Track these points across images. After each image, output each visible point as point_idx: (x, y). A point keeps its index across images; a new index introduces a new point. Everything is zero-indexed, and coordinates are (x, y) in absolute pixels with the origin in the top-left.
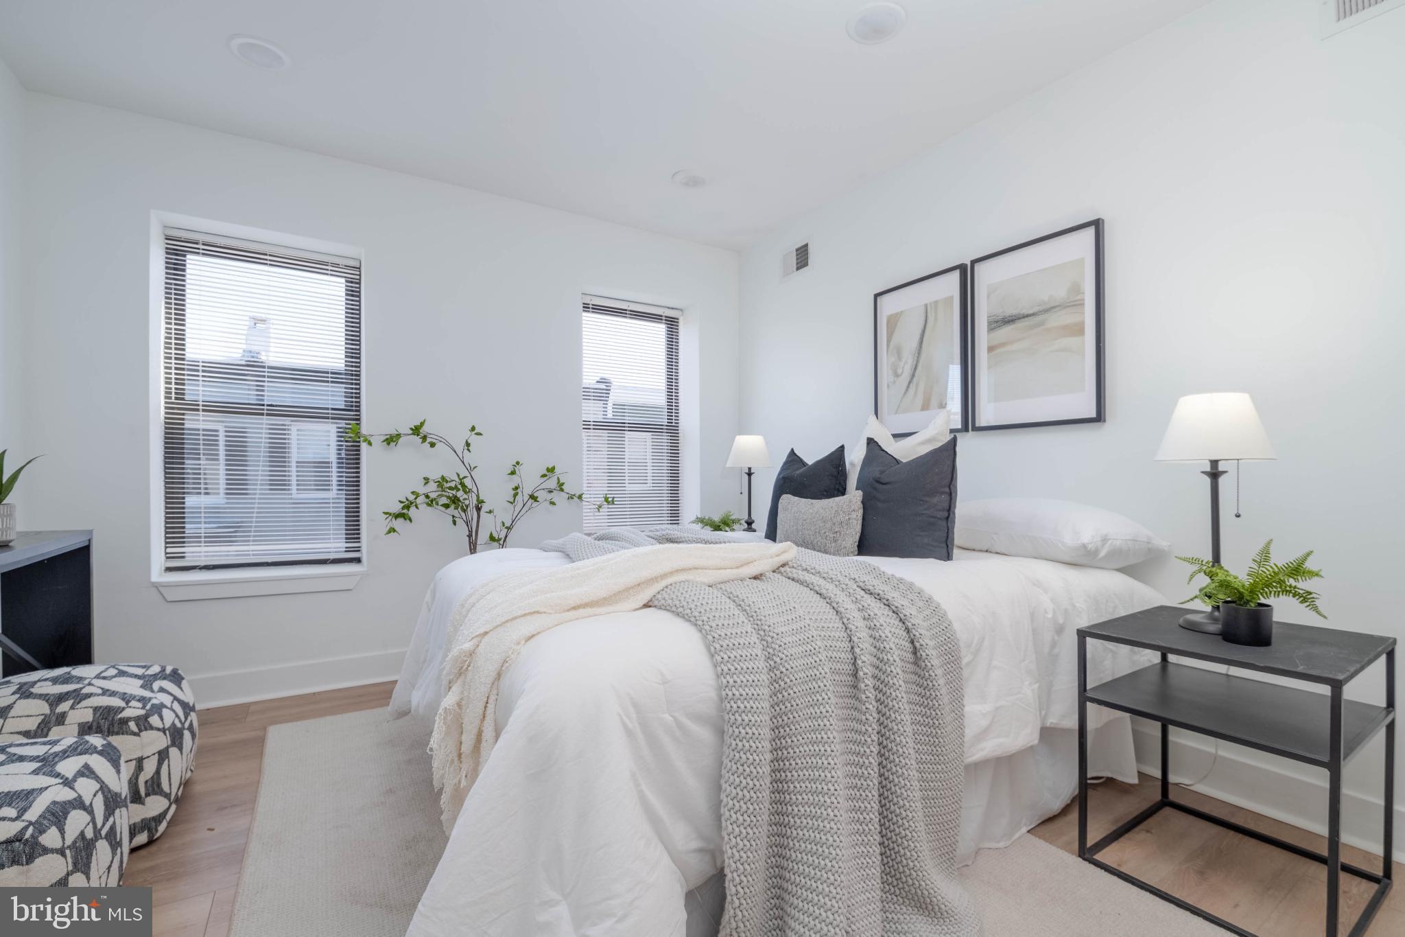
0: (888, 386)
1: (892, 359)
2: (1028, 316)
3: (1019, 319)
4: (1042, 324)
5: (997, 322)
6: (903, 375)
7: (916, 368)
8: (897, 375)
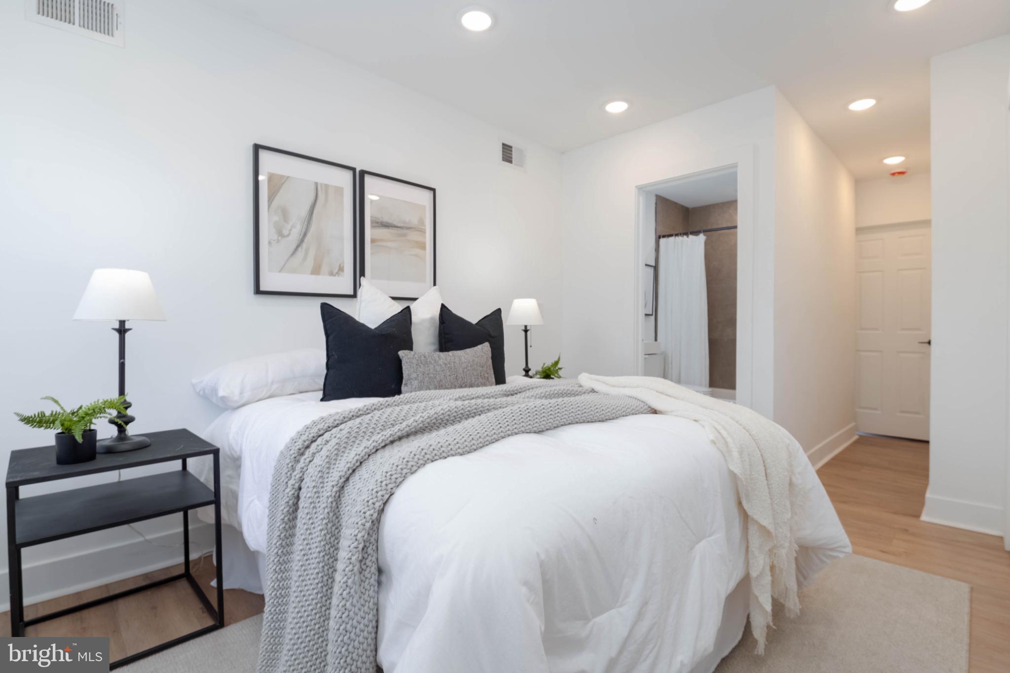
0: (270, 243)
1: (276, 218)
2: (397, 227)
3: (392, 227)
4: (405, 235)
5: (377, 223)
6: (290, 238)
7: (305, 235)
8: (280, 234)
